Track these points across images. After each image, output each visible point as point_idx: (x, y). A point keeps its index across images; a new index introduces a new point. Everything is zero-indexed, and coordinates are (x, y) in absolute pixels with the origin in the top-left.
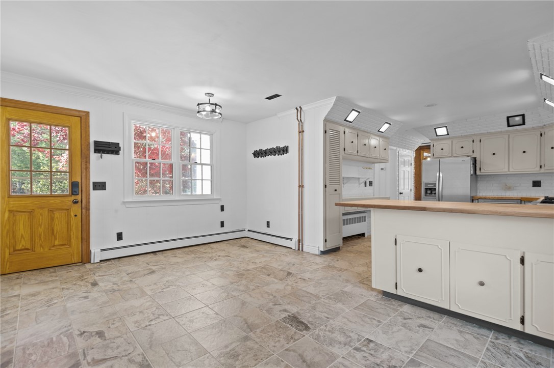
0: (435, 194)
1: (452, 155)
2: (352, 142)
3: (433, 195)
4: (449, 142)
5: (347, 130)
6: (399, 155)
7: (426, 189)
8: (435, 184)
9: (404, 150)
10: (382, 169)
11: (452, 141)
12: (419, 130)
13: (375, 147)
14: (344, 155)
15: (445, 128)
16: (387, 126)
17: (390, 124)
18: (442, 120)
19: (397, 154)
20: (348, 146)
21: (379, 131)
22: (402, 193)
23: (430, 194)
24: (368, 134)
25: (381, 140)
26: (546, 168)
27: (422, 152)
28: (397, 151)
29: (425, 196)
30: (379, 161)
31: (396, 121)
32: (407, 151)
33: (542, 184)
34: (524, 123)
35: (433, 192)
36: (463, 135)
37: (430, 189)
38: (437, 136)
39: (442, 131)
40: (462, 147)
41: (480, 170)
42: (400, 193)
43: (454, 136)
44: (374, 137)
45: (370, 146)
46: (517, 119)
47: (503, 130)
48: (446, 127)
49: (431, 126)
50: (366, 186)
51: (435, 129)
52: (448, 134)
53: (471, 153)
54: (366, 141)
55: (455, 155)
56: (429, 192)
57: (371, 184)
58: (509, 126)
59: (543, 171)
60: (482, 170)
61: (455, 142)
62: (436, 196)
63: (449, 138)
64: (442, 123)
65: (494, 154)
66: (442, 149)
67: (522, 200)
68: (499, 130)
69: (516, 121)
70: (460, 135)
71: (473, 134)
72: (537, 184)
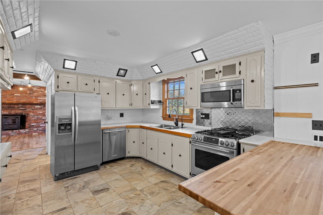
0: (71, 129)
1: (77, 90)
3: (68, 130)
4: (75, 77)
8: (71, 119)
11: (77, 77)
26: (133, 106)
29: (59, 133)
33: (124, 115)
34: (124, 76)
35: (69, 128)
36: (87, 73)
37: (64, 124)
38: (64, 67)
39: (70, 65)
40: (87, 84)
43: (79, 72)
47: (114, 77)
48: (76, 62)
49: (61, 55)
51: (65, 60)
52: (75, 69)
53: (93, 91)
56: (62, 128)
58: (117, 75)
59: (131, 107)
61: (80, 78)
62: (71, 132)
63: (74, 74)
64: (73, 57)
65: (108, 94)
66: (68, 83)
67: (127, 127)
68: (111, 76)
69: (122, 73)
70: (85, 73)
71: (95, 74)
72: (122, 115)
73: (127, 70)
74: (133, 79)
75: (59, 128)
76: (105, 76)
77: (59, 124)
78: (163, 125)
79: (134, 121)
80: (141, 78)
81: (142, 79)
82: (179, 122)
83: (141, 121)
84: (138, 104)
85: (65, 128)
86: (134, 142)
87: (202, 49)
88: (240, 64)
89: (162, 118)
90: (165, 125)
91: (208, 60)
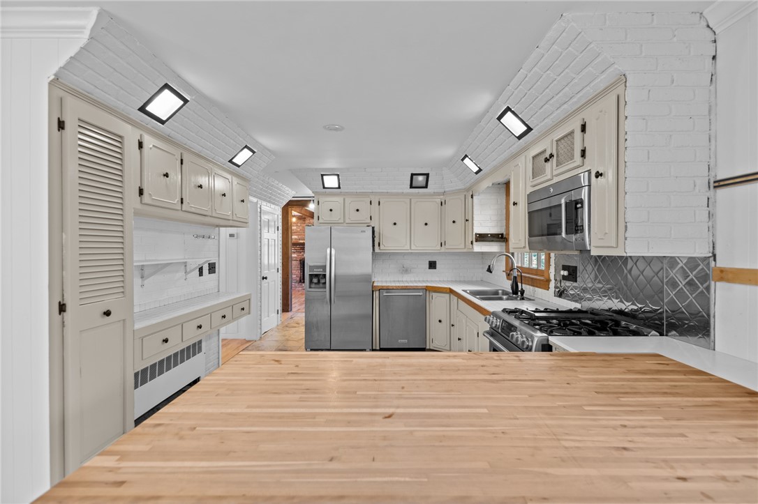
0: (325, 283)
1: (344, 221)
2: (166, 175)
3: (321, 285)
4: (340, 199)
5: (149, 141)
6: (260, 212)
7: (311, 276)
8: (324, 268)
9: (269, 204)
10: (231, 235)
11: (344, 199)
12: (300, 174)
13: (224, 195)
14: (139, 206)
15: (336, 177)
16: (246, 154)
17: (254, 152)
18: (331, 164)
19: (259, 210)
20: (152, 183)
21: (231, 161)
22: (266, 278)
23: (316, 283)
24: (206, 163)
25: (235, 181)
26: (447, 246)
27: (290, 209)
28: (259, 206)
29: (310, 287)
30: (231, 223)
31: (265, 148)
32: (273, 206)
33: (438, 266)
34: (426, 187)
35: (322, 281)
36: (358, 191)
37: (317, 276)
38: (324, 188)
39: (331, 181)
40: (358, 210)
41: (379, 245)
42: (263, 278)
43: (347, 191)
44: (220, 172)
45: (212, 192)
46: (421, 178)
47: (405, 191)
48: (338, 175)
49: (316, 170)
50: (201, 274)
51: (322, 175)
52: (339, 188)
53: (369, 221)
54: (203, 180)
55: (347, 221)
56: (315, 280)
57: (212, 268)
58: (411, 187)
59: (443, 250)
60: (382, 247)
61: (348, 200)
62: (325, 288)
63: (340, 194)
64: (333, 169)
65: (395, 224)
66: (331, 210)
67: (427, 289)
68: (400, 191)
69: (419, 181)
70: (355, 191)
71: (371, 191)
72: (432, 265)
73: (427, 175)
74: (446, 190)
75: (311, 282)
76: (389, 191)
77: (310, 275)
78: (500, 291)
79: (462, 279)
80: (461, 186)
81: (463, 187)
82: (525, 284)
83: (479, 279)
84: (456, 242)
85: (319, 281)
86: (440, 321)
87: (508, 109)
88: (583, 128)
89: (505, 273)
90: (503, 291)
91: (532, 129)
